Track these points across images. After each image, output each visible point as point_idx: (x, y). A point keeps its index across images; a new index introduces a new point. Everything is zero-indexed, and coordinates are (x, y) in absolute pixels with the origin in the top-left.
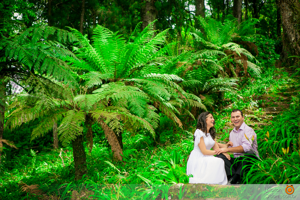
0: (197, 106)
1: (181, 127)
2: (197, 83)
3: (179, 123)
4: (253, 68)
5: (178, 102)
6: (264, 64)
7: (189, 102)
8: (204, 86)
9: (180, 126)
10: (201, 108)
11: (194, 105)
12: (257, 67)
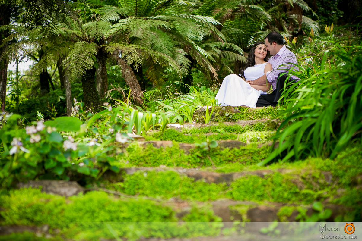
0: (239, 60)
1: (216, 77)
2: (238, 32)
3: (214, 73)
4: (309, 24)
5: (215, 52)
6: (324, 22)
7: (228, 54)
8: (249, 43)
9: (214, 76)
10: (243, 62)
11: (235, 58)
12: (314, 23)
